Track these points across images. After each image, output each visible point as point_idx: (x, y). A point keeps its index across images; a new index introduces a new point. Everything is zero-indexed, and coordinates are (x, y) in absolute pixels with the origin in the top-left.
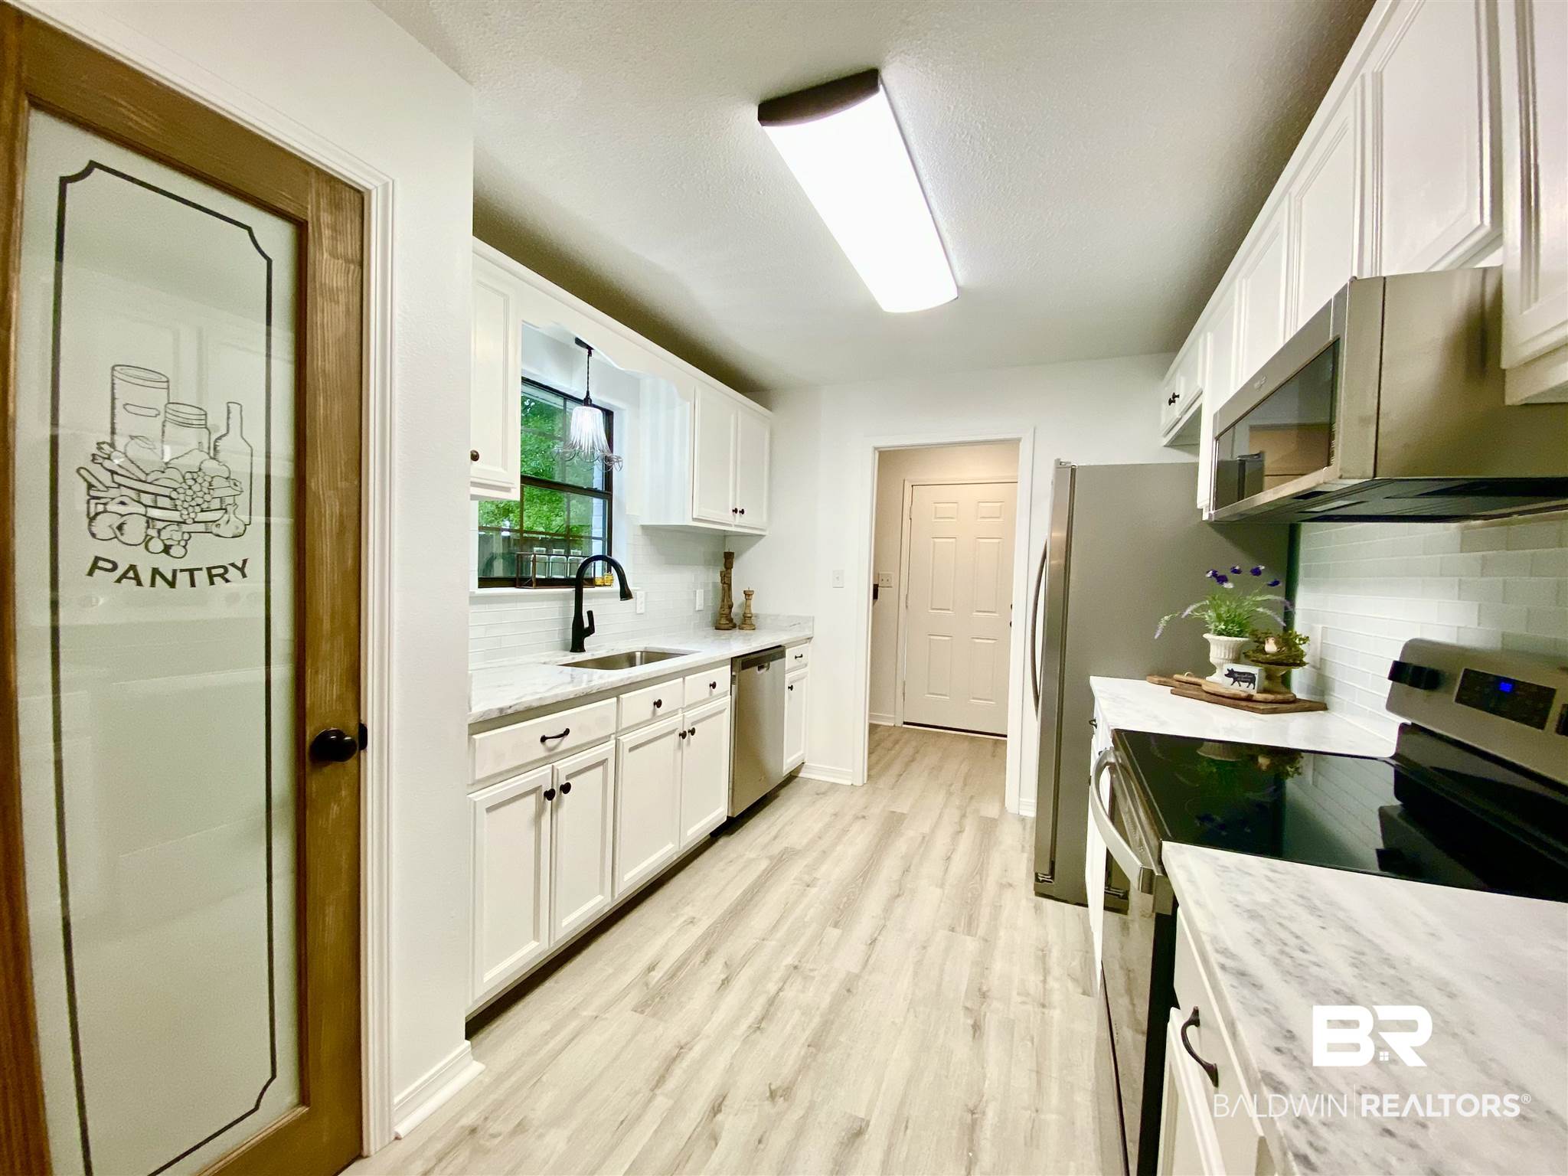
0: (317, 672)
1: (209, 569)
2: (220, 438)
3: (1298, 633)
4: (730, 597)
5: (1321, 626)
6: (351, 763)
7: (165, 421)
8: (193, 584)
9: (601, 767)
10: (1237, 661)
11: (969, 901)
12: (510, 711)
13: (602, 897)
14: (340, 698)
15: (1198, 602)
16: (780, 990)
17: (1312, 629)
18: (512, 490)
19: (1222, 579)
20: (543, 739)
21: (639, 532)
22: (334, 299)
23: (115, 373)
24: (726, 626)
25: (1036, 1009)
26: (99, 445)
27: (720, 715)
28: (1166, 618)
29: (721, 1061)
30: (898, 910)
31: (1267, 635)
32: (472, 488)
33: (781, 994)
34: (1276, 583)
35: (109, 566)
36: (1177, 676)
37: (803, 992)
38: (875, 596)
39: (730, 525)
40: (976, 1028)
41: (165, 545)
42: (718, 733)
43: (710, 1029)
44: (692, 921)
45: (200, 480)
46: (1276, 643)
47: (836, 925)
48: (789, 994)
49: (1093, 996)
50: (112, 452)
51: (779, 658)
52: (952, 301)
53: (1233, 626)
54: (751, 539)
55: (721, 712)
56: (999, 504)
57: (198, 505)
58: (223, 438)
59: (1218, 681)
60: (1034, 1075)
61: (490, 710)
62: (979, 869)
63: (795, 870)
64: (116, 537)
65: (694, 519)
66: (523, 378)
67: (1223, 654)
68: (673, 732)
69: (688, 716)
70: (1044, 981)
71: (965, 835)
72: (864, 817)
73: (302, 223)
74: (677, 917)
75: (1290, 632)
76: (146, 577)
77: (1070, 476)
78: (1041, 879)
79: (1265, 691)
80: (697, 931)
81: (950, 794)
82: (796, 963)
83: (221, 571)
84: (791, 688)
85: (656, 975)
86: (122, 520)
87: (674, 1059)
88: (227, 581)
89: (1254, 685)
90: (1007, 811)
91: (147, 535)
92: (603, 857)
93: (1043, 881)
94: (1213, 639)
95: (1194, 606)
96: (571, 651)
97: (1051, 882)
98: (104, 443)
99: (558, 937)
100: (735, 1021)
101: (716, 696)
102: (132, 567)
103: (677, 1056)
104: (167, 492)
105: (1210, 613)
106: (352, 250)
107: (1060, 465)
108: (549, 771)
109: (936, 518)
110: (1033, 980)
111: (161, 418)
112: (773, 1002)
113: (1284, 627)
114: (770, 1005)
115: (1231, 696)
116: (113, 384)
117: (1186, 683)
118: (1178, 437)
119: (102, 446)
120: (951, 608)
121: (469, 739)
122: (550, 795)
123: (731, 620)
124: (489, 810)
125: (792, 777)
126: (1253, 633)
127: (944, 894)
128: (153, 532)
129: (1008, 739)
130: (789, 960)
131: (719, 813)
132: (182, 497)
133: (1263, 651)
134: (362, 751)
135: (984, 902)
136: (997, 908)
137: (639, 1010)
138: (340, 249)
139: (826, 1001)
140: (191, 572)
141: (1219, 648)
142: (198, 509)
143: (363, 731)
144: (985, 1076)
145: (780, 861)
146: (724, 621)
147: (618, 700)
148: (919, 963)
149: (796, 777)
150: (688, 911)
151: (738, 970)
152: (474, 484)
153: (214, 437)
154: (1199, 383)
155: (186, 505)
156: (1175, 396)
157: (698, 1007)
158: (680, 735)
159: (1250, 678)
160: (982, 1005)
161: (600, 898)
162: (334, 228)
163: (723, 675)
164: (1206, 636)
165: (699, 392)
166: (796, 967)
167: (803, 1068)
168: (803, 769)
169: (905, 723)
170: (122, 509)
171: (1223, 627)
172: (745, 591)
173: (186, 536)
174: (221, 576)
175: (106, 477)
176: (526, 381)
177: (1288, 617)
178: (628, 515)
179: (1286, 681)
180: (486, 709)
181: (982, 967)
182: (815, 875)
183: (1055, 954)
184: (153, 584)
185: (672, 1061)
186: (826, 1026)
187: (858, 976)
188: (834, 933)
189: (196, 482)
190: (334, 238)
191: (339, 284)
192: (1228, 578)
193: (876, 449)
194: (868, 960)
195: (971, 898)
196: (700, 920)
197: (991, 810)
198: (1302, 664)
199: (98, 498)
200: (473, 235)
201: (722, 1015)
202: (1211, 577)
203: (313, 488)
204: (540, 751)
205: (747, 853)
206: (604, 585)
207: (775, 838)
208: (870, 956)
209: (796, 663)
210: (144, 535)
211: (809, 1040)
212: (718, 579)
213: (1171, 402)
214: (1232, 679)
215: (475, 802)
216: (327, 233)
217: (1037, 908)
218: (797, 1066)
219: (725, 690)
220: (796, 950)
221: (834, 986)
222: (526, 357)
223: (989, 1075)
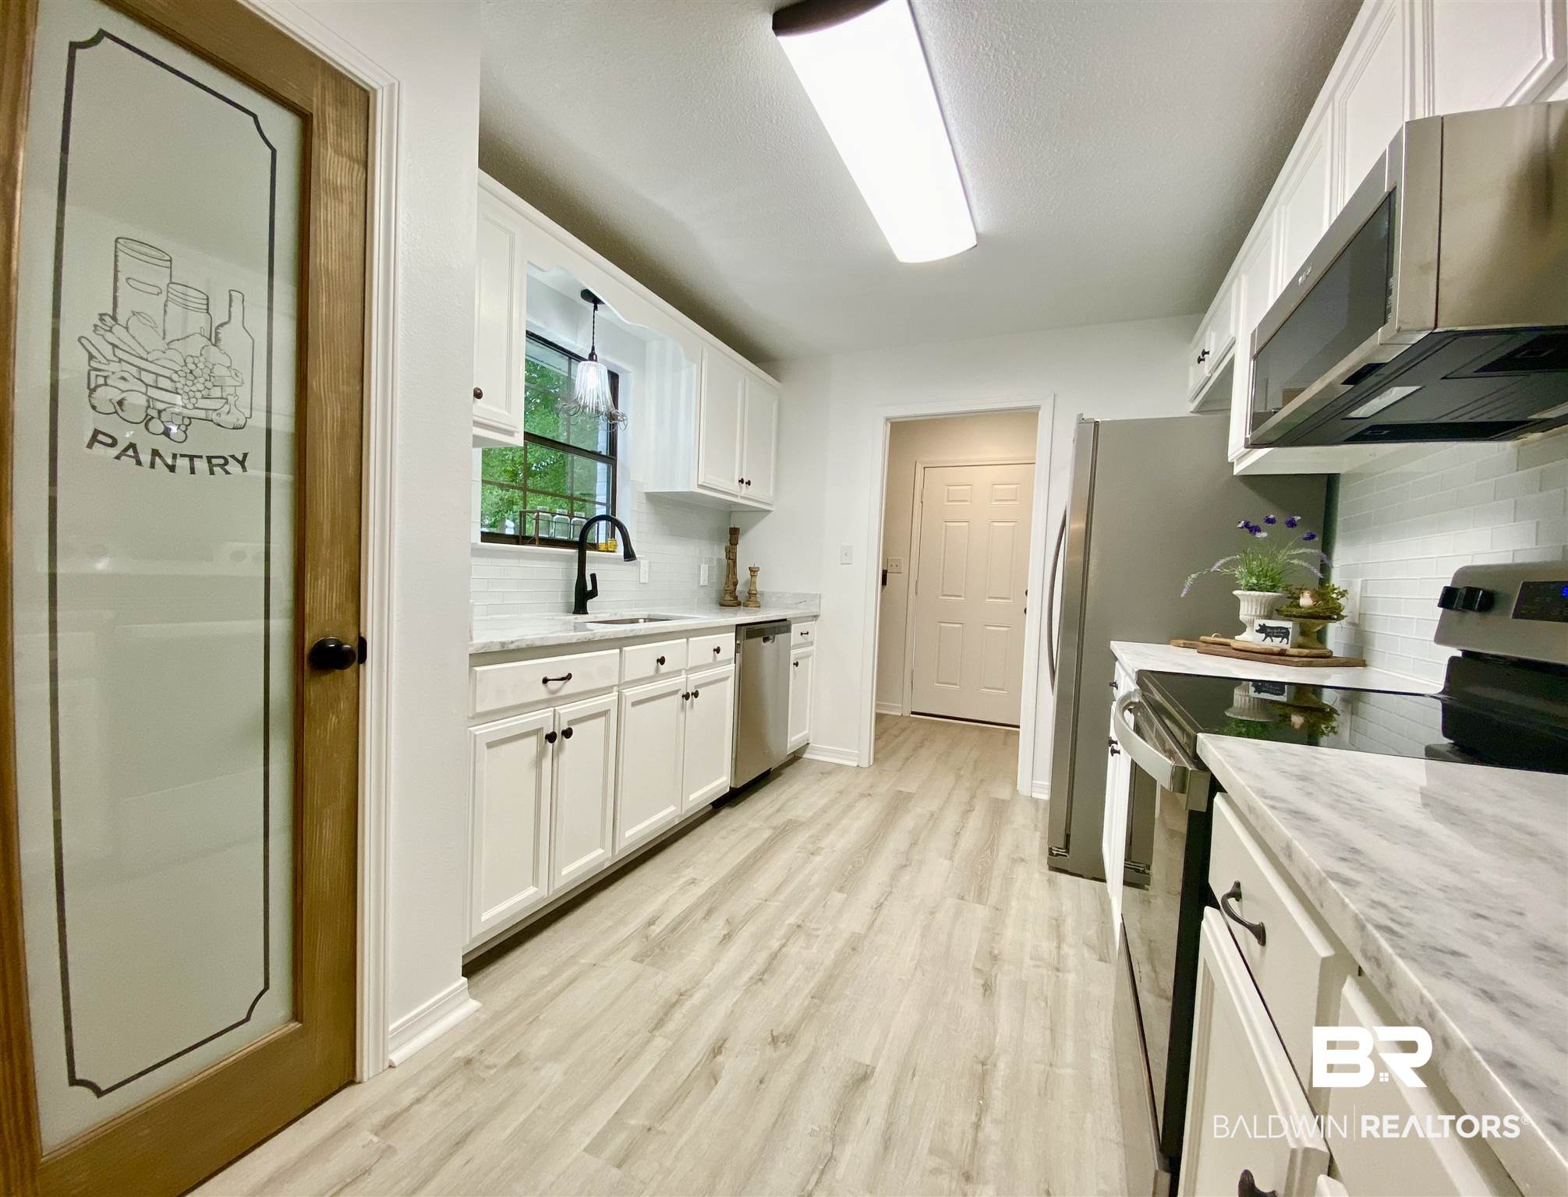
0: (316, 579)
1: (209, 459)
2: (222, 325)
3: (1335, 587)
4: (735, 574)
5: (1360, 580)
6: (349, 672)
7: (167, 301)
8: (193, 471)
9: (604, 718)
10: (1269, 617)
11: (979, 873)
12: (512, 647)
13: (603, 851)
14: (340, 607)
15: (1228, 556)
16: (783, 946)
17: (1350, 584)
18: (516, 434)
19: (1255, 529)
20: (545, 681)
21: (644, 497)
22: (338, 198)
23: (119, 246)
24: (731, 603)
25: (1050, 972)
26: (102, 316)
27: (722, 683)
28: (1193, 576)
29: (722, 1009)
30: (906, 878)
31: (1301, 590)
32: (474, 428)
33: (784, 950)
34: (1312, 537)
35: (109, 441)
36: (1202, 638)
37: (806, 948)
38: (884, 582)
39: (736, 496)
40: (988, 988)
41: (165, 427)
42: (722, 699)
43: (711, 979)
44: (693, 882)
45: (201, 365)
46: (1312, 596)
47: (841, 890)
48: (793, 949)
49: (1110, 962)
50: (113, 325)
51: (784, 633)
52: (970, 249)
53: (1266, 581)
54: (759, 513)
55: (727, 678)
56: (1015, 486)
57: (199, 391)
58: (225, 326)
59: (1249, 638)
60: (1048, 1033)
61: (491, 642)
62: (990, 844)
63: (801, 838)
64: (116, 412)
65: (700, 486)
66: (527, 332)
67: (1254, 610)
68: (676, 692)
69: (692, 679)
70: (1059, 948)
71: (975, 812)
72: (870, 795)
73: (307, 115)
74: (677, 878)
75: (1327, 585)
76: (146, 458)
77: (1093, 434)
78: (1055, 852)
79: (1300, 646)
80: (699, 890)
81: (958, 777)
82: (800, 922)
83: (222, 461)
84: (796, 664)
85: (656, 929)
86: (123, 395)
87: (674, 1005)
88: (227, 473)
89: (1288, 640)
90: (1018, 794)
91: (147, 415)
92: (604, 809)
93: (1057, 855)
94: (1242, 595)
95: (1222, 561)
96: (574, 613)
97: (1066, 856)
98: (105, 314)
99: (557, 886)
100: (738, 972)
101: (721, 662)
102: (132, 446)
103: (677, 1002)
104: (167, 373)
105: (1241, 569)
106: (357, 151)
107: (1082, 421)
108: (551, 714)
109: (948, 501)
110: (1047, 947)
111: (163, 297)
112: (776, 956)
113: (1320, 579)
114: (773, 959)
115: (1263, 651)
116: (116, 256)
117: (1213, 644)
118: (1205, 402)
119: (104, 317)
120: (963, 595)
121: (470, 670)
122: (551, 738)
123: (736, 598)
124: (490, 746)
125: (796, 757)
126: (1286, 588)
127: (953, 865)
128: (154, 413)
129: (1021, 730)
130: (792, 920)
131: (721, 782)
132: (183, 380)
133: (1298, 606)
134: (361, 665)
135: (995, 873)
136: (1008, 880)
137: (639, 959)
138: (345, 145)
139: (830, 957)
140: (192, 458)
141: (1249, 605)
142: (199, 395)
143: (362, 643)
144: (995, 1032)
145: (783, 832)
146: (728, 597)
147: (621, 652)
148: (926, 928)
149: (801, 758)
150: (689, 873)
151: (740, 927)
152: (477, 424)
153: (215, 324)
154: (1232, 332)
155: (187, 389)
156: (1204, 353)
157: (698, 959)
158: (683, 696)
159: (1283, 633)
160: (993, 967)
161: (600, 851)
162: (339, 125)
163: (728, 641)
164: (1235, 592)
165: (706, 354)
166: (799, 926)
167: (806, 1017)
168: (808, 751)
169: (913, 713)
170: (123, 385)
171: (1255, 581)
172: (750, 568)
173: (187, 421)
174: (222, 466)
175: (107, 350)
176: (530, 335)
177: (1325, 569)
178: (632, 481)
179: (1321, 637)
180: (489, 641)
181: (993, 931)
182: (819, 845)
183: (1069, 923)
184: (152, 465)
185: (670, 1008)
186: (831, 978)
187: (865, 937)
188: (838, 897)
189: (197, 367)
190: (339, 134)
191: (343, 181)
192: (1262, 528)
193: (887, 419)
194: (873, 922)
195: (982, 870)
196: (701, 881)
197: (1004, 793)
198: (1340, 618)
199: (100, 370)
200: (480, 167)
201: (721, 968)
202: (1242, 528)
203: (315, 388)
204: (541, 692)
205: (750, 823)
206: (608, 551)
207: (778, 811)
208: (876, 919)
209: (801, 639)
210: (145, 414)
211: (813, 991)
212: (723, 555)
213: (1200, 360)
214: (1264, 635)
215: (475, 735)
216: (331, 127)
217: (1050, 881)
218: (800, 1015)
219: (729, 658)
220: (799, 911)
221: (838, 945)
222: (531, 308)
223: (1000, 1031)
